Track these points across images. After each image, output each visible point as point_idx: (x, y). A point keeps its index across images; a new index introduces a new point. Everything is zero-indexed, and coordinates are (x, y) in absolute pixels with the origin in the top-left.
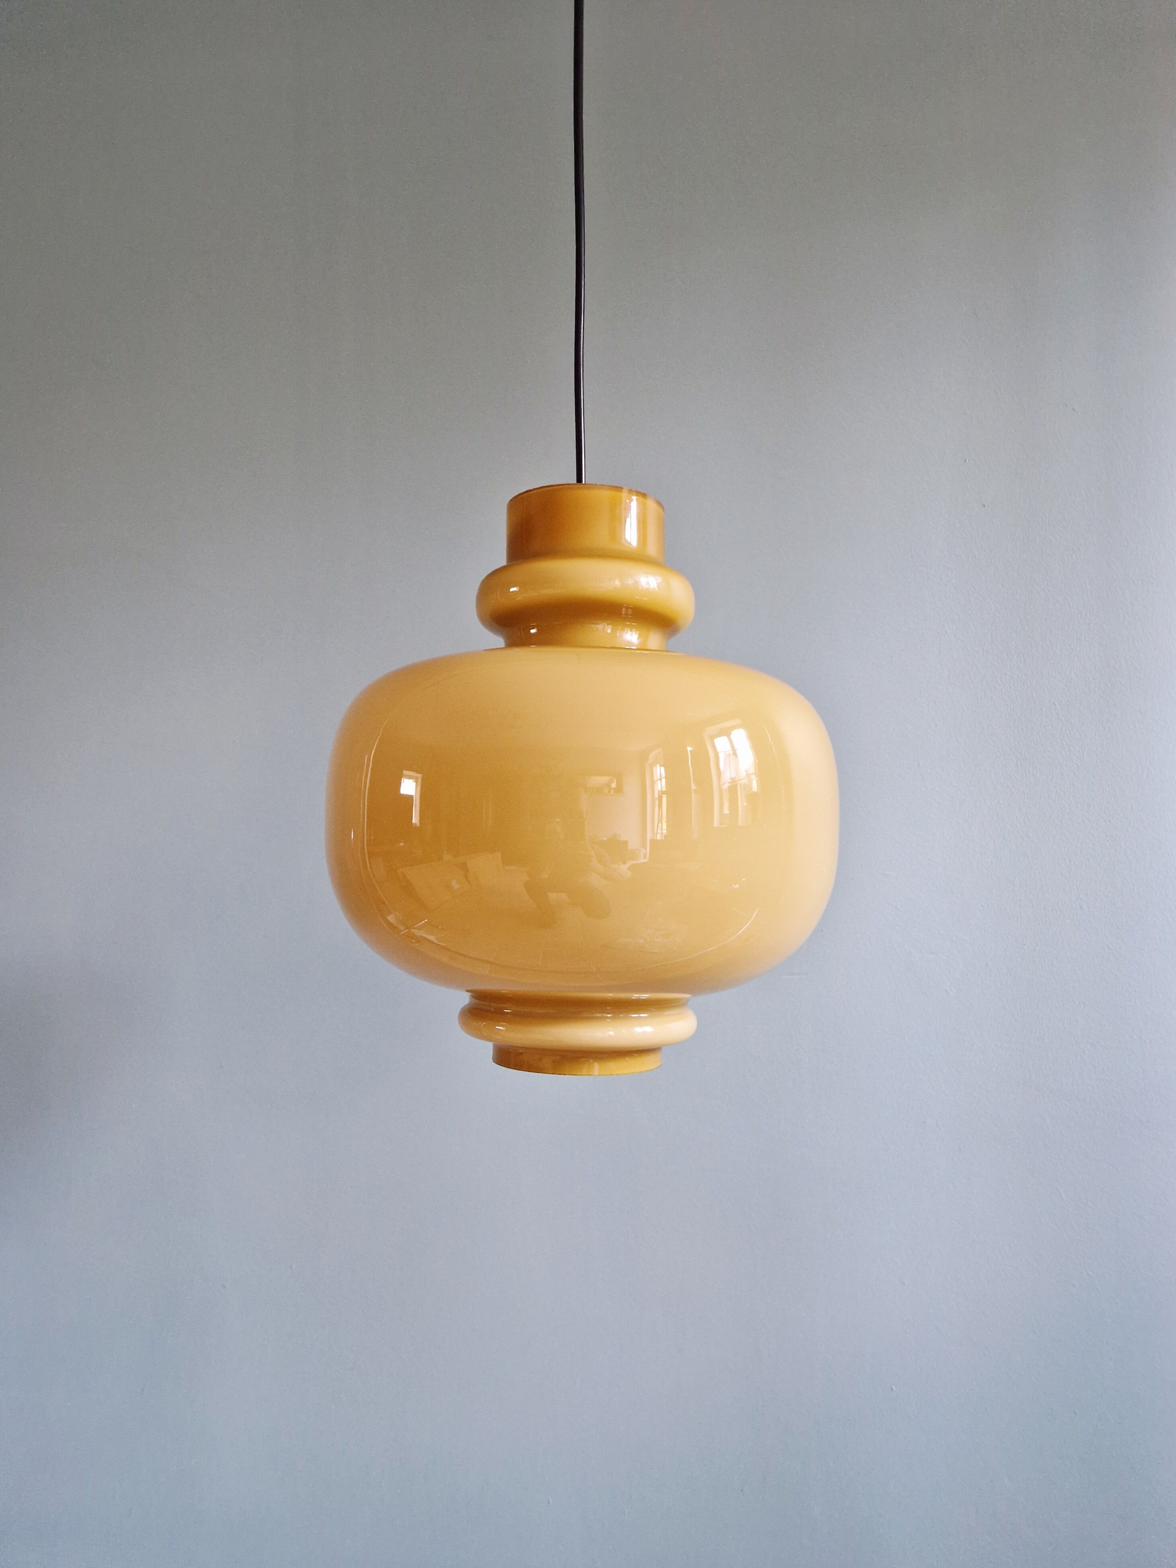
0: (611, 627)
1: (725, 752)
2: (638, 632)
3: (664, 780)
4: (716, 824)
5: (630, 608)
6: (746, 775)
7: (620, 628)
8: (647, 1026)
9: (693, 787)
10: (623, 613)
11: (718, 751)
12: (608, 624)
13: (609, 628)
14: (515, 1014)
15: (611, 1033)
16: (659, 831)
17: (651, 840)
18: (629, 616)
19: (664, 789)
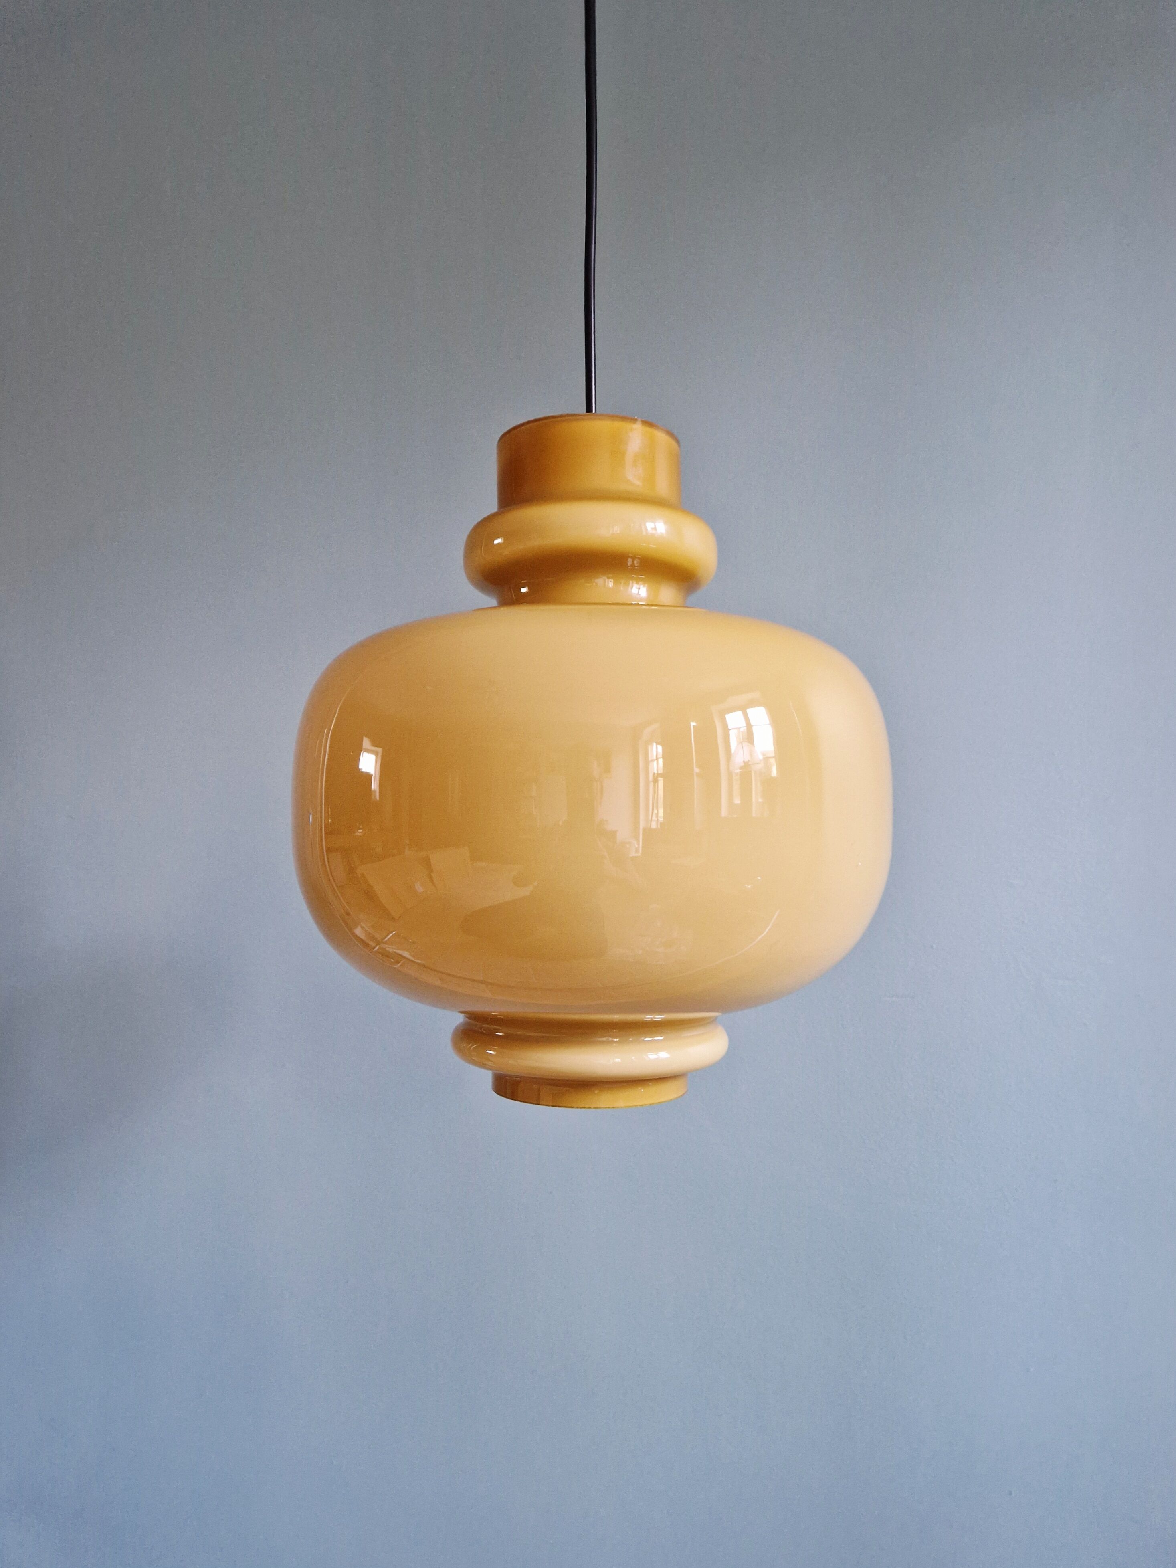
0: (612, 580)
1: (738, 729)
2: (646, 585)
3: (661, 761)
4: (724, 812)
5: (636, 558)
6: (764, 758)
7: (623, 582)
8: (662, 1051)
9: (697, 770)
10: (629, 564)
11: (730, 727)
12: (608, 578)
13: (611, 581)
14: (507, 1037)
15: (618, 1060)
16: (654, 818)
17: (644, 830)
18: (637, 568)
19: (661, 771)
